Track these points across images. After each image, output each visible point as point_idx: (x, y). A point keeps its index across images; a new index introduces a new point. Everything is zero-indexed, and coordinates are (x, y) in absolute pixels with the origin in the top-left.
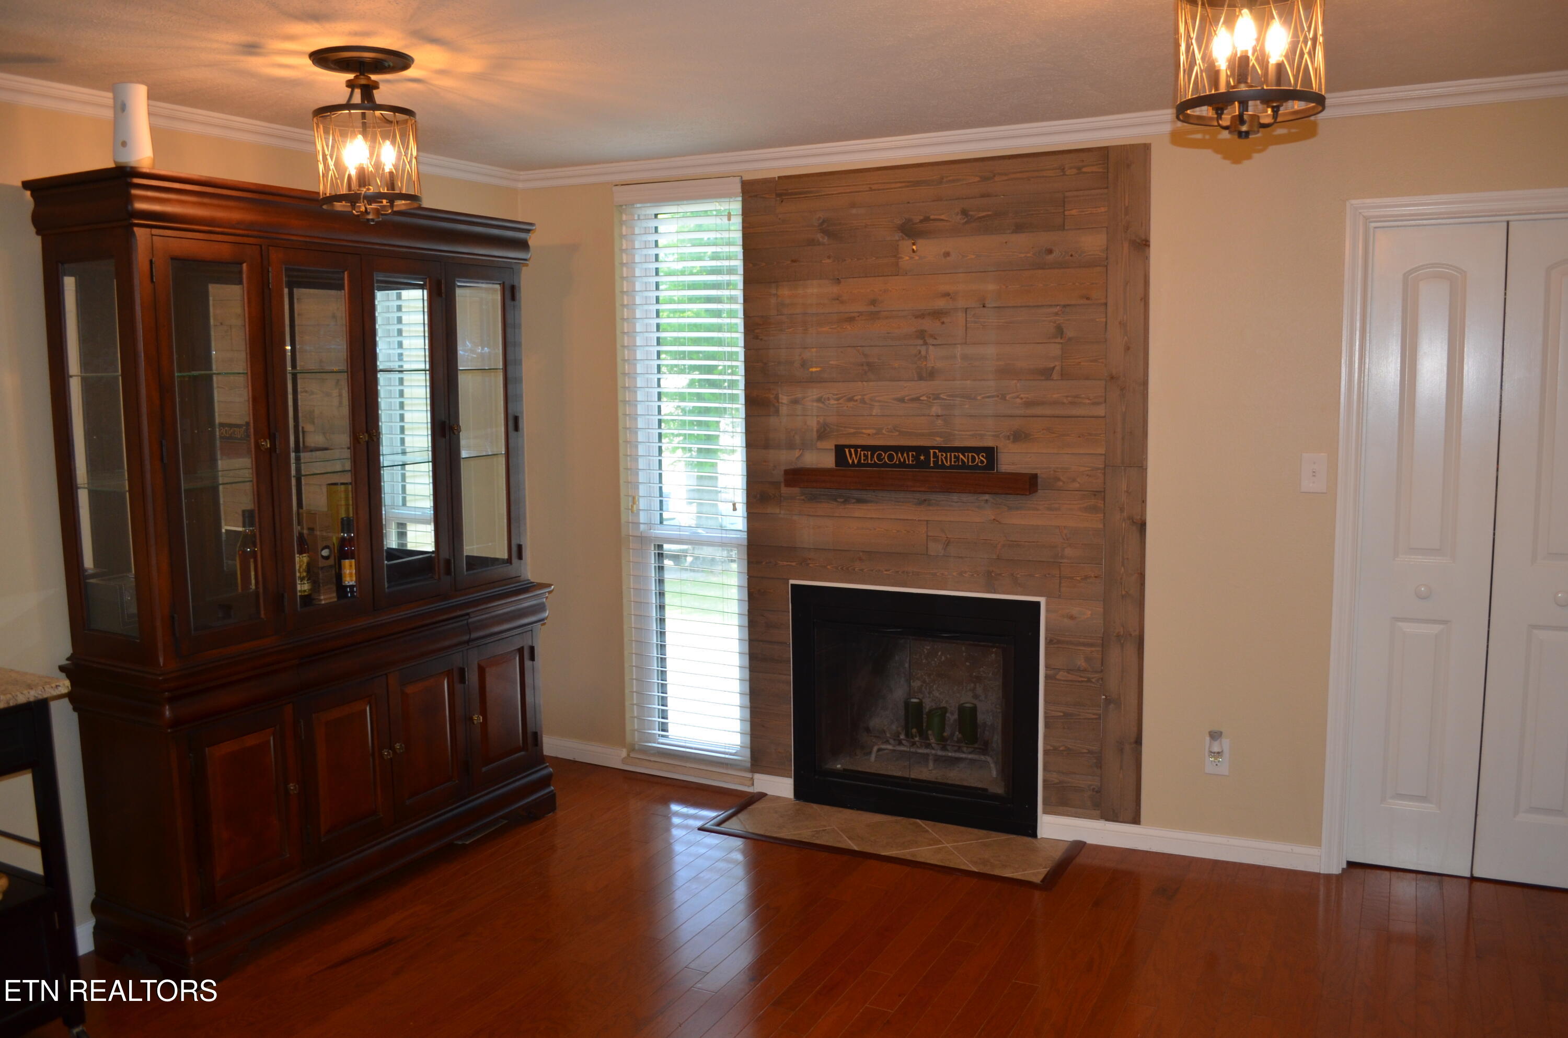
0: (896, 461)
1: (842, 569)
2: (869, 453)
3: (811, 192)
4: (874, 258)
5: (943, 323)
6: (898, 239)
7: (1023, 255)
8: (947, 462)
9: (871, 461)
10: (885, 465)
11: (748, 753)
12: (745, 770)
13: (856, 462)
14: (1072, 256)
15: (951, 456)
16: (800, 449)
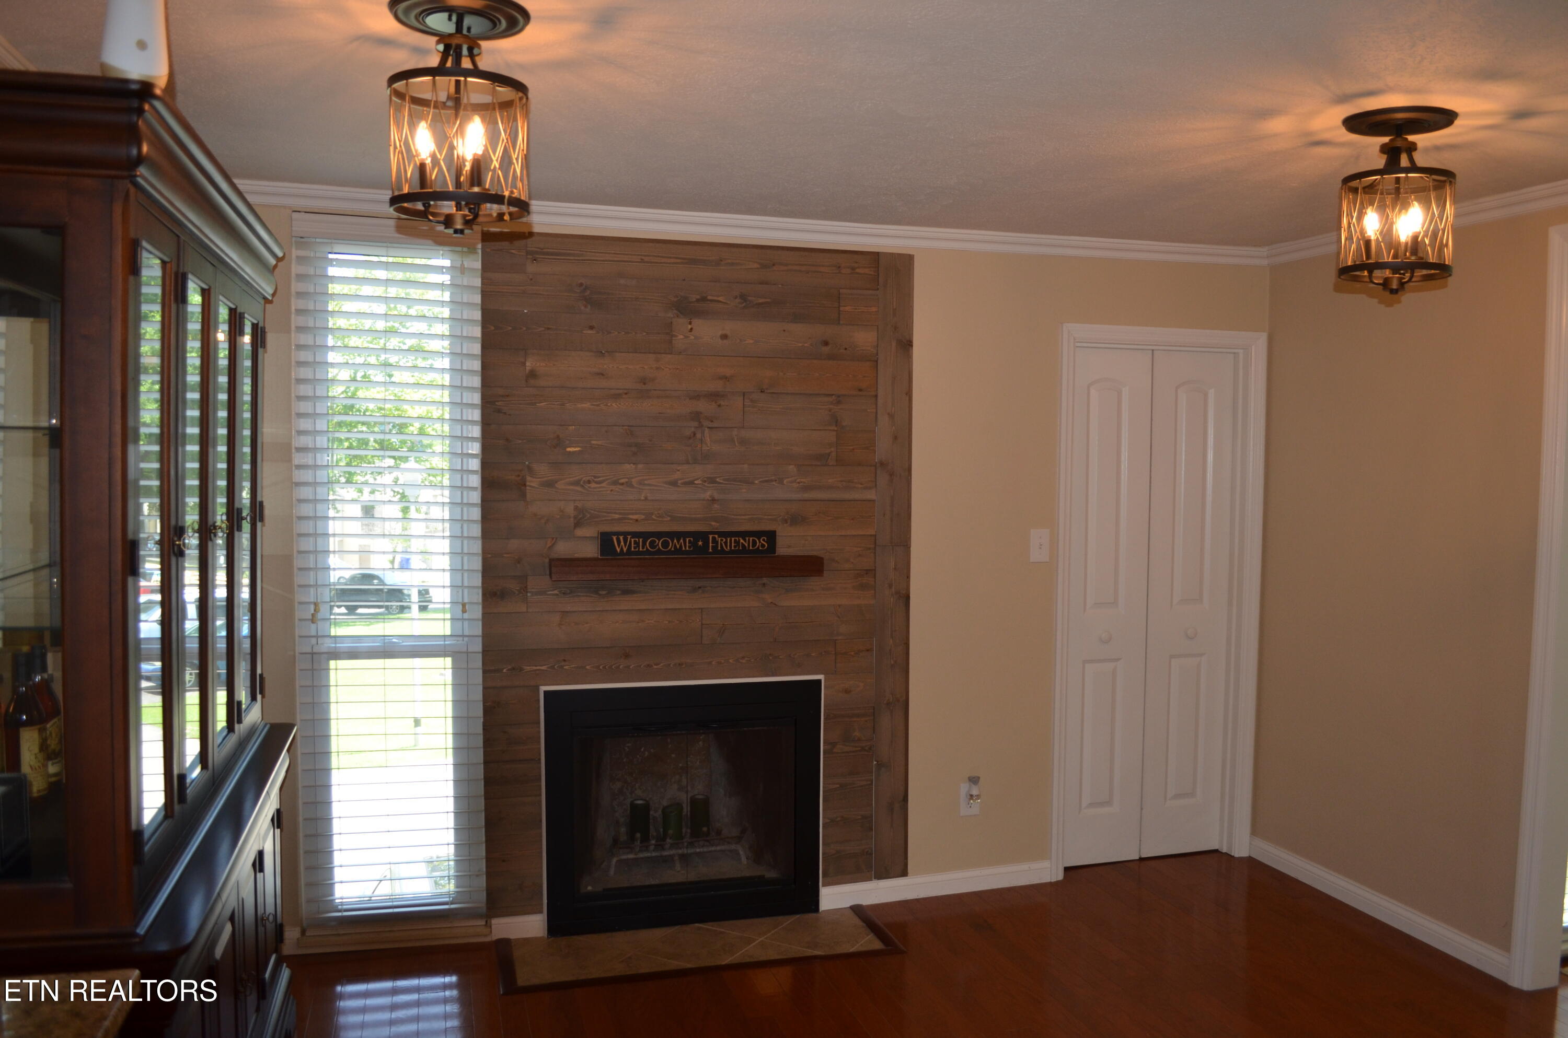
0: (671, 548)
1: (604, 667)
2: (641, 540)
3: (569, 255)
4: (645, 334)
5: (719, 406)
6: (672, 316)
7: (800, 345)
8: (727, 547)
9: (643, 548)
10: (659, 552)
11: (483, 896)
12: (480, 916)
13: (625, 550)
14: (846, 349)
15: (731, 540)
16: (553, 538)
